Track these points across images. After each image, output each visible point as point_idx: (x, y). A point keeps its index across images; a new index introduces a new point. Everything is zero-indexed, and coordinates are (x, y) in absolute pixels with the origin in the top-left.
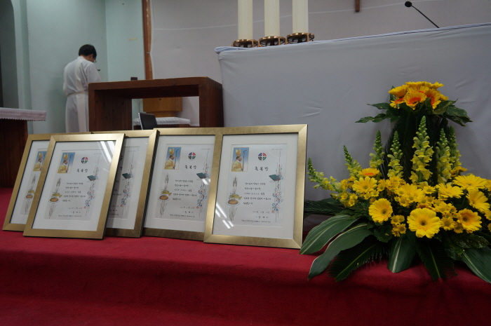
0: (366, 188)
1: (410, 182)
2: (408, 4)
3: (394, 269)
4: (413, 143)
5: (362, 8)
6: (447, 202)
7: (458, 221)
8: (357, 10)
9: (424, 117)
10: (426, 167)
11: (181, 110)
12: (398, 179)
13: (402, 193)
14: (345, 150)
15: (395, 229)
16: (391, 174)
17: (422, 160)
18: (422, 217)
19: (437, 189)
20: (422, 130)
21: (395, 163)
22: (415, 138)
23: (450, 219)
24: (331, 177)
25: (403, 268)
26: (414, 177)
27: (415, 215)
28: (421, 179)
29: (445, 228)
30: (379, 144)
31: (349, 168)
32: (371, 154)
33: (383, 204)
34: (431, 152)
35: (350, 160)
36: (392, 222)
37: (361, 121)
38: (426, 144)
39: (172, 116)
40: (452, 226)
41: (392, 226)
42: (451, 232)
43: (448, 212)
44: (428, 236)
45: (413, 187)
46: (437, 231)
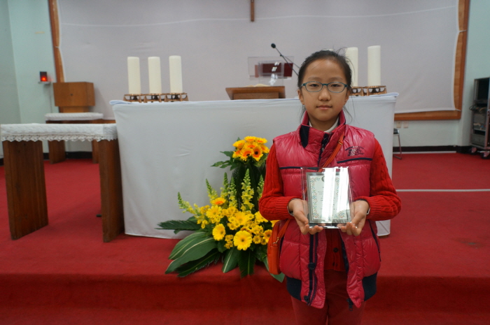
0: (215, 213)
1: (241, 211)
2: (273, 46)
3: (225, 271)
4: (242, 186)
5: (257, 18)
6: (259, 225)
7: (264, 238)
8: (252, 20)
9: (248, 170)
10: (250, 202)
11: (94, 104)
12: (234, 208)
13: (232, 220)
14: (207, 182)
15: (227, 245)
16: (231, 204)
17: (247, 198)
18: (242, 237)
19: (255, 216)
20: (247, 179)
21: (232, 198)
22: (243, 183)
23: (258, 237)
24: (195, 205)
25: (230, 270)
26: (243, 208)
27: (238, 236)
28: (248, 209)
29: (256, 242)
30: (226, 181)
31: (209, 196)
32: (221, 188)
33: (221, 228)
34: (252, 192)
35: (211, 190)
36: (226, 240)
37: (214, 165)
38: (249, 188)
39: (84, 112)
40: (259, 241)
41: (226, 242)
42: (260, 245)
43: (258, 232)
44: (244, 249)
45: (243, 213)
46: (249, 246)
